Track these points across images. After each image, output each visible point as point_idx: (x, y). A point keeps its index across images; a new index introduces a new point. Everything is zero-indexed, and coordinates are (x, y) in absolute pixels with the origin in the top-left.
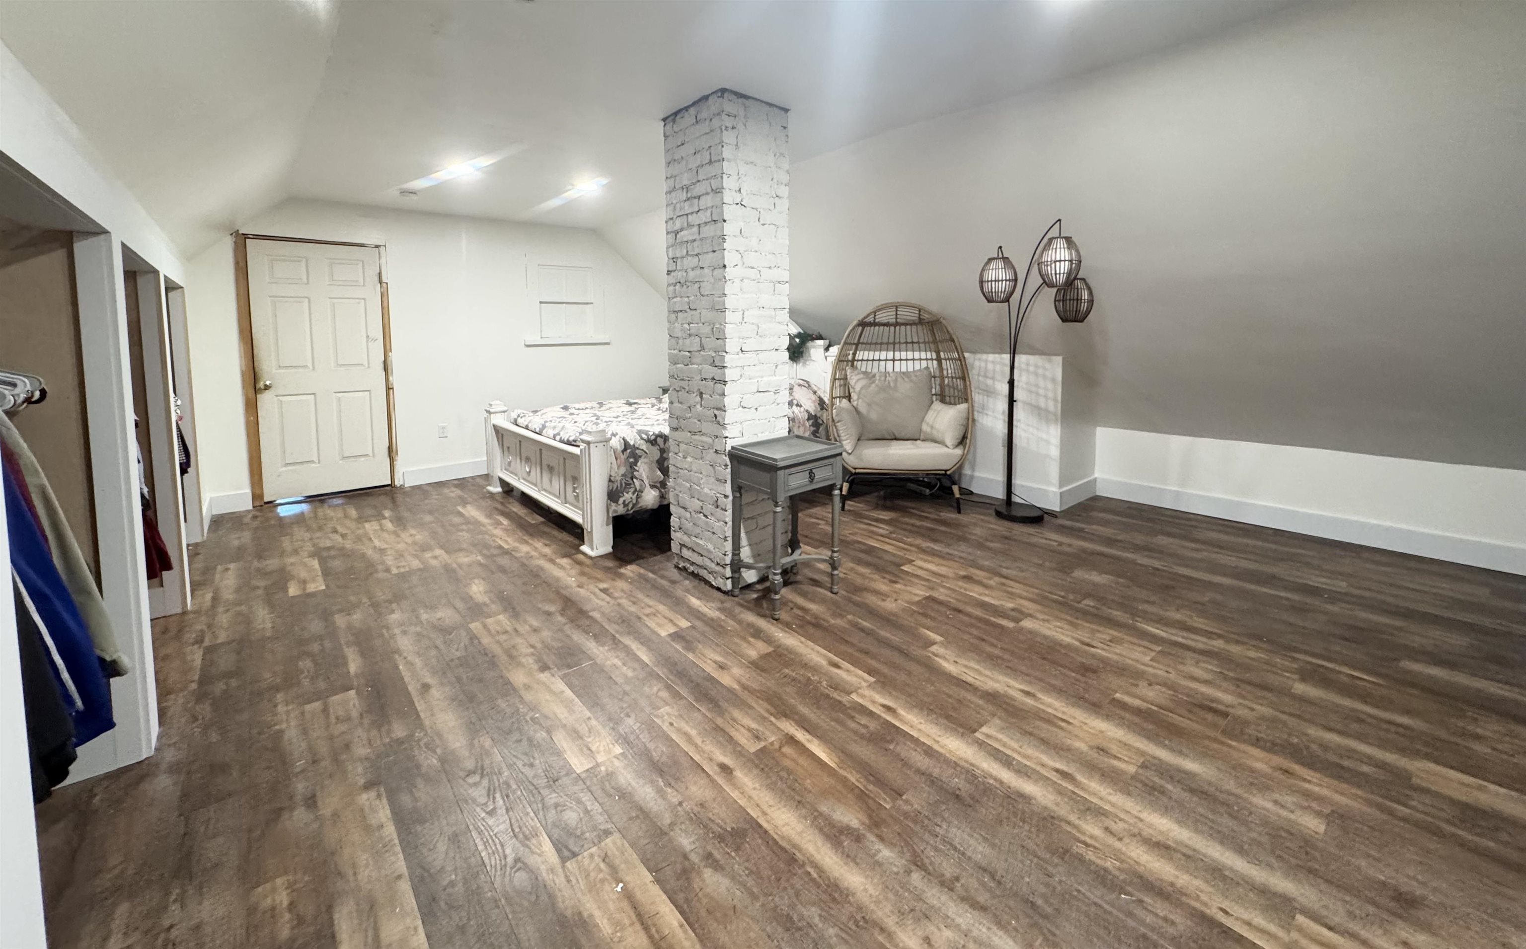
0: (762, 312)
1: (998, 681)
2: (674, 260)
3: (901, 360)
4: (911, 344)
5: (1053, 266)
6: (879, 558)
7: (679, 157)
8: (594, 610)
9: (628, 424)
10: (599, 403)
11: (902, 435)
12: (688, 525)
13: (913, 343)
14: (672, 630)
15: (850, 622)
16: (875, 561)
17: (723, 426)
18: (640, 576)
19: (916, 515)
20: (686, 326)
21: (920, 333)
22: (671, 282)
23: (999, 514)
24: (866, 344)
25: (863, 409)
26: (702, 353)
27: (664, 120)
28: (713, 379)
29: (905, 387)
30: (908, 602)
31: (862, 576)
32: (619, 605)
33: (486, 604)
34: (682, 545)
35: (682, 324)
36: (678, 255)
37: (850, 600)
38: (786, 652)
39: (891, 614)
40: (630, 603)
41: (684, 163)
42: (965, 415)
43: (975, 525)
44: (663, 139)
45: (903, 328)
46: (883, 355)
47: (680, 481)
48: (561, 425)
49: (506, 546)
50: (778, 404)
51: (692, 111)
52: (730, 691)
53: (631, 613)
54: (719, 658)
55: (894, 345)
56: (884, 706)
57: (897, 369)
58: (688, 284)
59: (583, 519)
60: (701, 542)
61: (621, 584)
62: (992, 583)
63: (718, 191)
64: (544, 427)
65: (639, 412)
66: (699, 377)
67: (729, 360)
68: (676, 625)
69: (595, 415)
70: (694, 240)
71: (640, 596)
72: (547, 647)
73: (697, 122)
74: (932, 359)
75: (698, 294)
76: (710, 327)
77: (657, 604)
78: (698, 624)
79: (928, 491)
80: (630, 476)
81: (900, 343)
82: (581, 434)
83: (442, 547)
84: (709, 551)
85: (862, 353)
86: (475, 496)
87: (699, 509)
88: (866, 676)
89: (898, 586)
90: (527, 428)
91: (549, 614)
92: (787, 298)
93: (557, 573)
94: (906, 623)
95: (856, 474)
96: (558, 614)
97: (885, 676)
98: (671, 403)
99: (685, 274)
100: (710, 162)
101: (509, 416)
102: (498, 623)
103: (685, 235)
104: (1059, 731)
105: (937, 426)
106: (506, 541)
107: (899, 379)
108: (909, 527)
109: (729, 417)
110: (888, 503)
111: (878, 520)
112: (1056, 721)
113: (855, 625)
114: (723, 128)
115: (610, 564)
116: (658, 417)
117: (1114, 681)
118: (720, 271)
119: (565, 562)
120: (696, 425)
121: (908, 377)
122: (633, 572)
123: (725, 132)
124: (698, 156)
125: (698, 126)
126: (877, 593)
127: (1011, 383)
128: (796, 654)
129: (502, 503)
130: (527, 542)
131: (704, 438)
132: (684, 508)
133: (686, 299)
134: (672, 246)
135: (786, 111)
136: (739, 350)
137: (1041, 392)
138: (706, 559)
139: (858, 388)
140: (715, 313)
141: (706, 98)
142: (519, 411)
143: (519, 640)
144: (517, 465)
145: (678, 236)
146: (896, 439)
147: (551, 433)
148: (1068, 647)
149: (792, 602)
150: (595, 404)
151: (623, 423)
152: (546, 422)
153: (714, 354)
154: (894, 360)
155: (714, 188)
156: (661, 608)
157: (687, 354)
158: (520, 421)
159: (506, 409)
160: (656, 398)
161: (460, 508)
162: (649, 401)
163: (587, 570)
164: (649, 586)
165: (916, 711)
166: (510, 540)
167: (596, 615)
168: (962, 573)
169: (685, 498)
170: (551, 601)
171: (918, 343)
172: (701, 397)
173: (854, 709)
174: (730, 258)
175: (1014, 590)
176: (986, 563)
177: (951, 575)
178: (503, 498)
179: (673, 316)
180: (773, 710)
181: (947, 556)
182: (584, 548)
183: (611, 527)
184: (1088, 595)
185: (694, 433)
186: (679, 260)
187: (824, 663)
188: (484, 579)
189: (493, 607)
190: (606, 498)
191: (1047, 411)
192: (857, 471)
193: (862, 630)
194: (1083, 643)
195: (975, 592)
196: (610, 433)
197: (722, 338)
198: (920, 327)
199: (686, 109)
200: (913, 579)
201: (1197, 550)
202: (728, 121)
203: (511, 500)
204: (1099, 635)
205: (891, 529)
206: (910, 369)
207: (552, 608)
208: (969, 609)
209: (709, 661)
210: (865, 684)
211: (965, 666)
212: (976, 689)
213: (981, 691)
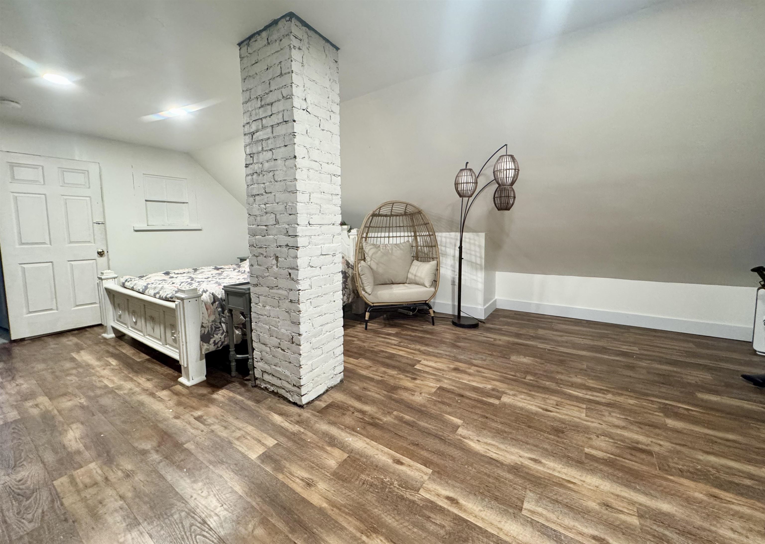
0: (322, 195)
1: (512, 453)
2: (251, 155)
3: (393, 237)
4: (399, 228)
5: (505, 172)
6: (397, 361)
7: (254, 73)
8: (187, 442)
9: (217, 282)
10: (194, 269)
11: (397, 281)
12: (268, 357)
13: (400, 226)
14: (261, 450)
15: (396, 417)
16: (397, 364)
17: (296, 281)
18: (231, 399)
19: (409, 329)
20: (263, 206)
21: (405, 221)
22: (249, 173)
23: (454, 324)
24: (374, 227)
25: (374, 266)
26: (277, 226)
27: (239, 44)
28: (287, 245)
29: (398, 253)
30: (429, 394)
31: (392, 376)
32: (213, 431)
33: (79, 452)
34: (264, 372)
35: (259, 205)
36: (254, 152)
37: (391, 398)
38: (358, 457)
39: (421, 405)
40: (222, 428)
41: (258, 77)
42: (435, 268)
43: (444, 332)
44: (239, 59)
45: (394, 217)
46: (383, 235)
47: (260, 324)
48: (161, 286)
49: (111, 385)
50: (335, 263)
51: (264, 34)
52: (321, 511)
53: (222, 440)
54: (305, 475)
55: (389, 228)
56: (448, 498)
57: (391, 242)
58: (264, 173)
59: (180, 355)
60: (278, 369)
61: (214, 410)
62: (471, 371)
63: (289, 97)
64: (146, 288)
65: (225, 274)
66: (275, 245)
67: (300, 230)
68: (263, 444)
69: (190, 277)
70: (268, 139)
71: (231, 419)
72: (138, 494)
73: (269, 43)
74: (411, 236)
75: (273, 180)
76: (284, 206)
77: (245, 425)
78: (283, 440)
79: (411, 313)
80: (219, 321)
81: (392, 227)
82: (176, 292)
83: (46, 394)
84: (286, 376)
85: (371, 234)
86: (90, 342)
87: (277, 345)
88: (423, 467)
89: (418, 382)
90: (132, 289)
91: (144, 453)
92: (339, 187)
93: (157, 406)
94: (433, 411)
95: (373, 306)
96: (152, 452)
97: (438, 465)
98: (252, 265)
99: (261, 166)
100: (281, 75)
101: (119, 281)
102: (89, 474)
103: (260, 135)
104: (573, 493)
105: (419, 274)
106: (112, 381)
107: (394, 249)
108: (409, 337)
109: (301, 274)
110: (391, 322)
111: (389, 334)
112: (566, 484)
113: (401, 419)
114: (292, 47)
115: (204, 391)
116: (238, 277)
117: (579, 439)
118: (292, 161)
119: (164, 394)
120: (272, 281)
121: (398, 247)
122: (224, 396)
123: (293, 50)
124: (270, 70)
125: (269, 48)
126: (406, 389)
127: (461, 248)
128: (367, 457)
129: (114, 347)
130: (132, 380)
131: (280, 292)
132: (264, 344)
133: (262, 185)
134: (249, 144)
135: (337, 49)
136: (307, 223)
137: (473, 253)
138: (284, 382)
139: (370, 254)
140: (288, 194)
141: (275, 22)
142: (127, 277)
143: (109, 492)
144: (126, 317)
145: (254, 137)
146: (393, 283)
147: (152, 292)
148: (536, 414)
149: (352, 407)
150: (191, 270)
151: (212, 282)
152: (148, 284)
153: (287, 226)
154: (389, 237)
155: (285, 95)
156: (250, 428)
157: (264, 227)
158: (127, 284)
159: (116, 276)
160: (236, 265)
161: (74, 355)
162: (231, 266)
163: (183, 399)
164: (238, 408)
165: (471, 497)
166: (116, 379)
167: (190, 446)
168: (452, 366)
169: (265, 337)
170: (147, 438)
171: (403, 226)
172: (277, 261)
173: (426, 507)
174: (299, 151)
175: (486, 375)
176: (462, 357)
177: (446, 369)
178: (116, 342)
179: (252, 199)
180: (362, 527)
181: (438, 355)
182: (182, 380)
183: (204, 361)
184: (527, 373)
185: (272, 288)
186: (256, 155)
187: (390, 461)
188: (82, 423)
189: (87, 454)
190: (199, 339)
191: (476, 264)
192: (375, 305)
193: (407, 423)
194: (543, 409)
195: (465, 379)
196: (201, 290)
197: (293, 213)
198: (404, 217)
199: (259, 33)
200: (425, 375)
201: (561, 336)
202: (295, 42)
203: (123, 343)
204: (548, 401)
205: (399, 340)
206: (398, 242)
207: (147, 445)
208: (468, 394)
209: (298, 480)
210: (426, 478)
211: (486, 443)
212: (502, 464)
213: (506, 465)
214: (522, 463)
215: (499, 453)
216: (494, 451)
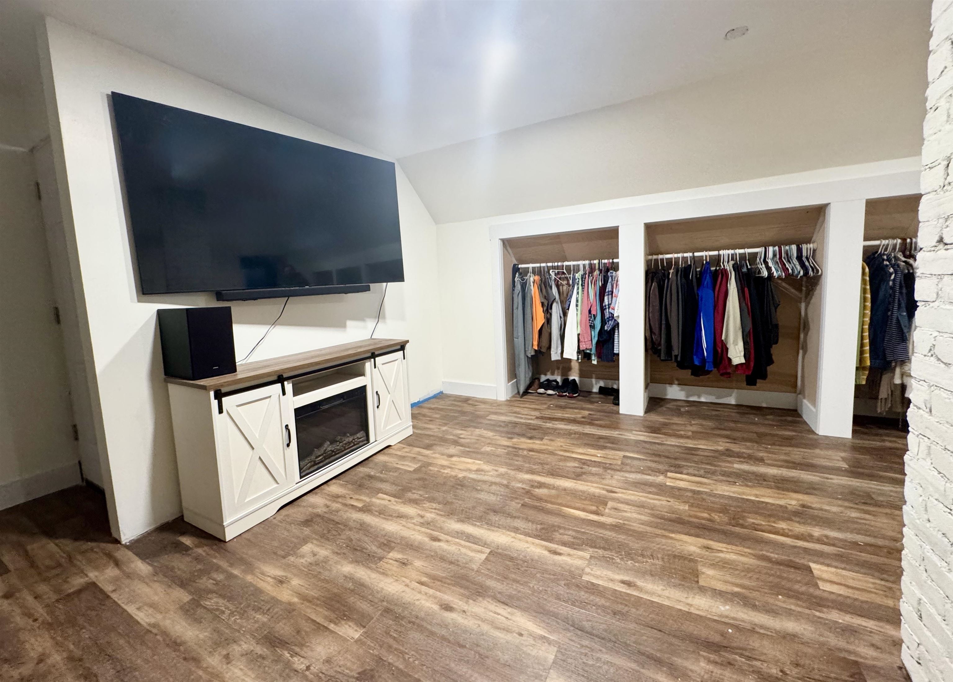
210: (587, 570)
211: (507, 630)
212: (494, 598)
213: (489, 596)
214: (467, 603)
215: (493, 614)
216: (499, 617)
